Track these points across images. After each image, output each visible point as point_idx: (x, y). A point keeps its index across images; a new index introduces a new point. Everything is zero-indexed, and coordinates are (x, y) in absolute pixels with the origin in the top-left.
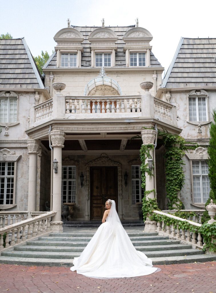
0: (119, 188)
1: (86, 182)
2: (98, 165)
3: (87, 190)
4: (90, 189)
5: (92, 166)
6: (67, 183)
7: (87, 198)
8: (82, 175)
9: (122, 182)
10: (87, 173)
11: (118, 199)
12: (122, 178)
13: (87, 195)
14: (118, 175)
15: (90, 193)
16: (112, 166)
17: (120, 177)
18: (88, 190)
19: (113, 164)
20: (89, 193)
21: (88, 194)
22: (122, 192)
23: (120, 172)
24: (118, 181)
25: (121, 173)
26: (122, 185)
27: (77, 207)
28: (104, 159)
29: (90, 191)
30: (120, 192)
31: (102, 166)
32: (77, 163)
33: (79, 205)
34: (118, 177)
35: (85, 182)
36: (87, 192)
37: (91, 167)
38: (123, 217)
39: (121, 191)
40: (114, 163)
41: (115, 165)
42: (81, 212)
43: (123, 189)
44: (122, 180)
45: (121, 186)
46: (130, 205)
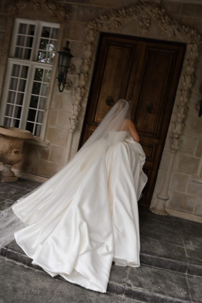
0: (176, 115)
1: (79, 78)
2: (126, 31)
3: (77, 103)
4: (86, 99)
5: (105, 30)
6: (31, 74)
7: (72, 125)
8: (67, 49)
9: (189, 97)
10: (86, 49)
11: (162, 150)
12: (193, 83)
13: (74, 117)
14: (183, 73)
15: (84, 114)
16: (169, 40)
17: (188, 79)
18: (80, 104)
19: (176, 31)
20: (80, 112)
21: (76, 113)
22: (183, 129)
23: (192, 63)
24: (178, 92)
25: (195, 67)
26: (187, 109)
27: (42, 144)
28: (147, 10)
29: (85, 105)
30: (174, 128)
31: (138, 35)
32: (62, 13)
33: (47, 141)
34: (182, 77)
35: (77, 76)
36: (76, 108)
37: (103, 35)
38: (164, 207)
39: (179, 127)
40: (178, 30)
41: (180, 38)
42: (49, 162)
43: (187, 123)
44: (190, 91)
45: (182, 110)
46: (198, 174)
